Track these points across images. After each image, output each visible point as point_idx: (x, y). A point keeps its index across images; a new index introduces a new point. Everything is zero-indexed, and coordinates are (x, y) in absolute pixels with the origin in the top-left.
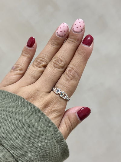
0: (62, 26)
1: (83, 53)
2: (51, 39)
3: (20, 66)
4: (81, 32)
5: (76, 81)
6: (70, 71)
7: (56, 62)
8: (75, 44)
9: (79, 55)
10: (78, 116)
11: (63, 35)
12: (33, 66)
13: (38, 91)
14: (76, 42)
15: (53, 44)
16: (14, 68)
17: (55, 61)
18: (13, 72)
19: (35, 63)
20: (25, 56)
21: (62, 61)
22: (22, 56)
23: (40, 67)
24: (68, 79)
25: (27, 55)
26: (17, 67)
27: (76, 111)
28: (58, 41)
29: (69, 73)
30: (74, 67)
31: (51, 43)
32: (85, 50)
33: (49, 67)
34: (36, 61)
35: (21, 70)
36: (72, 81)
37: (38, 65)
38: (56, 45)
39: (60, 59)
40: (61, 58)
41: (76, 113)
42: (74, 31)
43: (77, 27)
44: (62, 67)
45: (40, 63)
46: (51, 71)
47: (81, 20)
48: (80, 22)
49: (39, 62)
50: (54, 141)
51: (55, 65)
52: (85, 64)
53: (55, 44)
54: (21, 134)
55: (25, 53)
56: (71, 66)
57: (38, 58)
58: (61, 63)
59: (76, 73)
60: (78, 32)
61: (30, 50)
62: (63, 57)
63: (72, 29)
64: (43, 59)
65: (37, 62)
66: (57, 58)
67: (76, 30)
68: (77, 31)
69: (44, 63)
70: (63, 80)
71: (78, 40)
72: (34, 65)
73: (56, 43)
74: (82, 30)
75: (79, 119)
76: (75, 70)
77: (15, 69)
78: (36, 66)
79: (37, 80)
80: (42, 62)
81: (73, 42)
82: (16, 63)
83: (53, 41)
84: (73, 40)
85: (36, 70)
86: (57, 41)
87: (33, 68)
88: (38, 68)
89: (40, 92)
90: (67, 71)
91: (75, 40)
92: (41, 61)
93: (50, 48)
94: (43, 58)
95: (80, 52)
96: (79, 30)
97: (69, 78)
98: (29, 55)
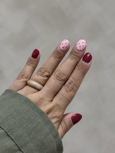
1: (82, 69)
2: (54, 53)
3: (26, 75)
4: (82, 51)
5: (75, 92)
6: (70, 83)
7: (59, 75)
8: (76, 60)
9: (79, 70)
10: (71, 121)
11: (65, 50)
12: (37, 75)
13: (41, 99)
14: (78, 59)
15: (55, 57)
20: (30, 65)
22: (27, 65)
23: (43, 77)
24: (67, 91)
26: (23, 75)
27: (70, 117)
28: (60, 55)
29: (69, 85)
30: (74, 80)
32: (84, 66)
34: (40, 71)
35: (26, 78)
36: (71, 92)
37: (42, 74)
40: (63, 72)
41: (71, 119)
42: (77, 49)
43: (80, 47)
45: (44, 73)
48: (83, 43)
49: (42, 72)
50: (51, 136)
51: (58, 78)
52: (83, 78)
54: (24, 128)
55: (30, 63)
56: (71, 79)
57: (42, 69)
59: (75, 86)
60: (80, 51)
61: (35, 61)
63: (75, 48)
66: (60, 71)
67: (78, 48)
68: (80, 49)
69: (47, 74)
70: (63, 91)
71: (79, 57)
73: (58, 57)
74: (84, 50)
75: (72, 123)
76: (74, 83)
77: (21, 77)
78: (40, 75)
81: (75, 58)
82: (22, 71)
83: (56, 54)
86: (59, 55)
88: (41, 77)
89: (43, 100)
90: (67, 83)
91: (77, 57)
92: (45, 71)
93: (53, 61)
94: (46, 69)
95: (79, 68)
97: (69, 90)
98: (34, 65)
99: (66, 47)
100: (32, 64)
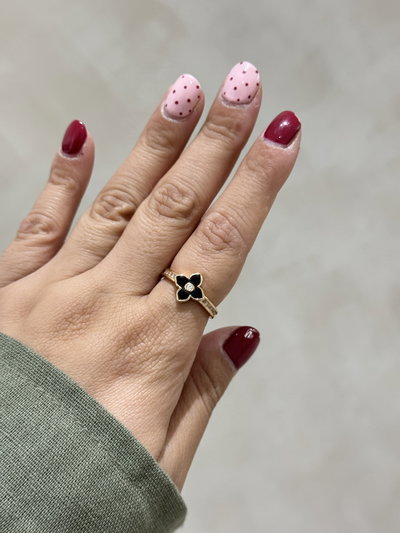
0: (179, 85)
2: (148, 129)
3: (45, 218)
4: (247, 103)
7: (166, 197)
8: (227, 140)
11: (185, 113)
12: (91, 215)
14: (231, 135)
15: (152, 144)
16: (25, 226)
17: (163, 193)
18: (23, 238)
19: (98, 206)
20: (58, 184)
21: (183, 194)
22: (49, 184)
23: (113, 219)
25: (65, 181)
26: (35, 222)
28: (169, 134)
29: (211, 229)
30: (230, 211)
31: (148, 140)
33: (140, 215)
34: (102, 200)
35: (47, 229)
37: (107, 210)
38: (164, 146)
39: (177, 187)
40: (181, 186)
42: (225, 100)
43: (235, 88)
44: (185, 214)
45: (114, 206)
46: (149, 226)
47: (248, 66)
48: (244, 72)
49: (110, 203)
51: (162, 207)
53: (158, 143)
55: (59, 176)
57: (108, 190)
58: (180, 199)
60: (238, 102)
62: (189, 180)
63: (220, 96)
64: (122, 193)
65: (104, 203)
67: (231, 96)
68: (235, 99)
69: (125, 206)
71: (238, 128)
72: (94, 213)
73: (163, 140)
74: (253, 98)
77: (29, 228)
78: (101, 215)
79: (103, 257)
80: (121, 202)
81: (222, 134)
83: (155, 133)
84: (223, 128)
85: (100, 227)
86: (164, 132)
87: (91, 223)
88: (105, 220)
89: (109, 294)
91: (229, 128)
92: (118, 197)
93: (145, 157)
94: (121, 190)
96: (243, 97)
98: (72, 180)
99: (189, 101)
100: (64, 177)
